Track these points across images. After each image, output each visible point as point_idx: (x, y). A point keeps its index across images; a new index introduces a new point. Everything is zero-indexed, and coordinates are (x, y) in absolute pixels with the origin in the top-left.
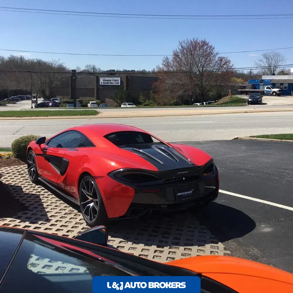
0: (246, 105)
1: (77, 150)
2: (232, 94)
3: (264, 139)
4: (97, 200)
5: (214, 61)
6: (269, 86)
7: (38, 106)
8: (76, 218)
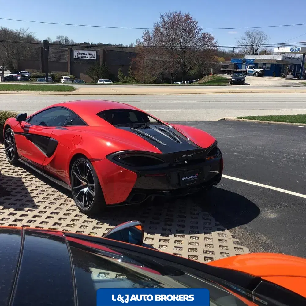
0: (229, 85)
1: (67, 129)
2: (214, 73)
3: (251, 120)
4: (94, 185)
5: (197, 37)
6: (252, 66)
7: (5, 79)
8: (67, 204)
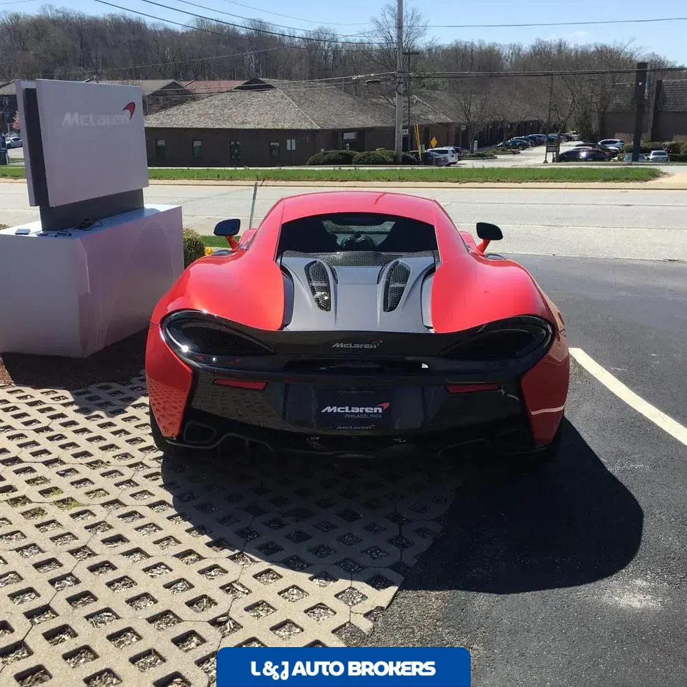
7: (561, 158)
